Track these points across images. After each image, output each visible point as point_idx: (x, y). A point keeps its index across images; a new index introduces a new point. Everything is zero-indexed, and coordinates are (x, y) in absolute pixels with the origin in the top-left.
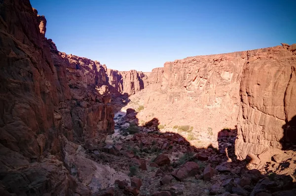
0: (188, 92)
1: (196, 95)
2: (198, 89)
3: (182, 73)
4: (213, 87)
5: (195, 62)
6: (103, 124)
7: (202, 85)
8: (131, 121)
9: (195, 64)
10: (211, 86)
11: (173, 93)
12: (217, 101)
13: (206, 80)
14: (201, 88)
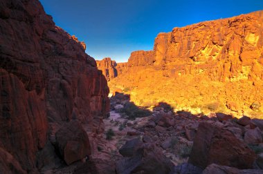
0: (197, 63)
1: (209, 66)
2: (210, 59)
3: (186, 41)
4: (234, 54)
5: (203, 27)
6: (97, 101)
7: (216, 53)
8: (124, 102)
9: (202, 29)
10: (231, 53)
11: (175, 66)
12: (244, 70)
13: (221, 48)
14: (214, 58)
